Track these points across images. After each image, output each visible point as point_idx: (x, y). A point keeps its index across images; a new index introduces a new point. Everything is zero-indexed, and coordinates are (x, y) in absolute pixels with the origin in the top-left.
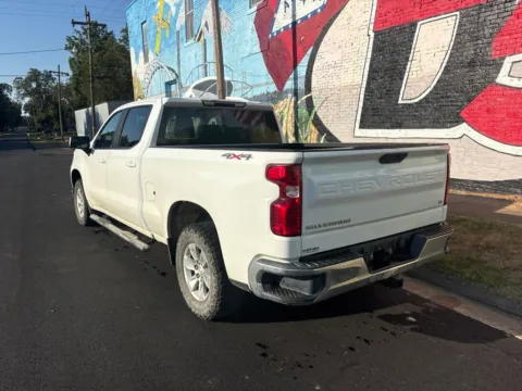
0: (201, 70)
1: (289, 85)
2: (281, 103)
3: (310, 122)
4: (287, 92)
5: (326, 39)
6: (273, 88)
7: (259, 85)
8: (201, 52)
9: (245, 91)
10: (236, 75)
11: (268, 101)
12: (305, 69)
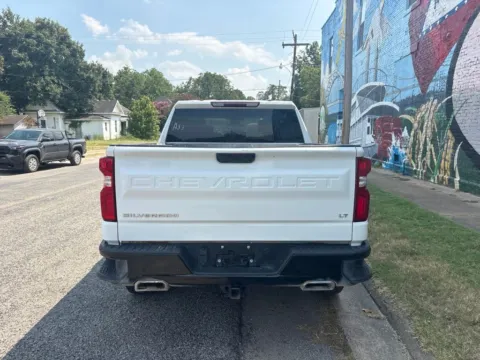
0: (364, 78)
1: (432, 87)
2: (423, 107)
3: (448, 128)
4: (429, 95)
5: (470, 32)
6: (417, 91)
7: (406, 89)
8: (366, 59)
9: (394, 95)
10: (389, 80)
11: (412, 104)
12: (448, 68)
